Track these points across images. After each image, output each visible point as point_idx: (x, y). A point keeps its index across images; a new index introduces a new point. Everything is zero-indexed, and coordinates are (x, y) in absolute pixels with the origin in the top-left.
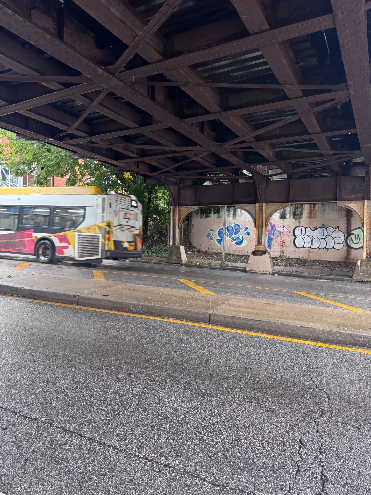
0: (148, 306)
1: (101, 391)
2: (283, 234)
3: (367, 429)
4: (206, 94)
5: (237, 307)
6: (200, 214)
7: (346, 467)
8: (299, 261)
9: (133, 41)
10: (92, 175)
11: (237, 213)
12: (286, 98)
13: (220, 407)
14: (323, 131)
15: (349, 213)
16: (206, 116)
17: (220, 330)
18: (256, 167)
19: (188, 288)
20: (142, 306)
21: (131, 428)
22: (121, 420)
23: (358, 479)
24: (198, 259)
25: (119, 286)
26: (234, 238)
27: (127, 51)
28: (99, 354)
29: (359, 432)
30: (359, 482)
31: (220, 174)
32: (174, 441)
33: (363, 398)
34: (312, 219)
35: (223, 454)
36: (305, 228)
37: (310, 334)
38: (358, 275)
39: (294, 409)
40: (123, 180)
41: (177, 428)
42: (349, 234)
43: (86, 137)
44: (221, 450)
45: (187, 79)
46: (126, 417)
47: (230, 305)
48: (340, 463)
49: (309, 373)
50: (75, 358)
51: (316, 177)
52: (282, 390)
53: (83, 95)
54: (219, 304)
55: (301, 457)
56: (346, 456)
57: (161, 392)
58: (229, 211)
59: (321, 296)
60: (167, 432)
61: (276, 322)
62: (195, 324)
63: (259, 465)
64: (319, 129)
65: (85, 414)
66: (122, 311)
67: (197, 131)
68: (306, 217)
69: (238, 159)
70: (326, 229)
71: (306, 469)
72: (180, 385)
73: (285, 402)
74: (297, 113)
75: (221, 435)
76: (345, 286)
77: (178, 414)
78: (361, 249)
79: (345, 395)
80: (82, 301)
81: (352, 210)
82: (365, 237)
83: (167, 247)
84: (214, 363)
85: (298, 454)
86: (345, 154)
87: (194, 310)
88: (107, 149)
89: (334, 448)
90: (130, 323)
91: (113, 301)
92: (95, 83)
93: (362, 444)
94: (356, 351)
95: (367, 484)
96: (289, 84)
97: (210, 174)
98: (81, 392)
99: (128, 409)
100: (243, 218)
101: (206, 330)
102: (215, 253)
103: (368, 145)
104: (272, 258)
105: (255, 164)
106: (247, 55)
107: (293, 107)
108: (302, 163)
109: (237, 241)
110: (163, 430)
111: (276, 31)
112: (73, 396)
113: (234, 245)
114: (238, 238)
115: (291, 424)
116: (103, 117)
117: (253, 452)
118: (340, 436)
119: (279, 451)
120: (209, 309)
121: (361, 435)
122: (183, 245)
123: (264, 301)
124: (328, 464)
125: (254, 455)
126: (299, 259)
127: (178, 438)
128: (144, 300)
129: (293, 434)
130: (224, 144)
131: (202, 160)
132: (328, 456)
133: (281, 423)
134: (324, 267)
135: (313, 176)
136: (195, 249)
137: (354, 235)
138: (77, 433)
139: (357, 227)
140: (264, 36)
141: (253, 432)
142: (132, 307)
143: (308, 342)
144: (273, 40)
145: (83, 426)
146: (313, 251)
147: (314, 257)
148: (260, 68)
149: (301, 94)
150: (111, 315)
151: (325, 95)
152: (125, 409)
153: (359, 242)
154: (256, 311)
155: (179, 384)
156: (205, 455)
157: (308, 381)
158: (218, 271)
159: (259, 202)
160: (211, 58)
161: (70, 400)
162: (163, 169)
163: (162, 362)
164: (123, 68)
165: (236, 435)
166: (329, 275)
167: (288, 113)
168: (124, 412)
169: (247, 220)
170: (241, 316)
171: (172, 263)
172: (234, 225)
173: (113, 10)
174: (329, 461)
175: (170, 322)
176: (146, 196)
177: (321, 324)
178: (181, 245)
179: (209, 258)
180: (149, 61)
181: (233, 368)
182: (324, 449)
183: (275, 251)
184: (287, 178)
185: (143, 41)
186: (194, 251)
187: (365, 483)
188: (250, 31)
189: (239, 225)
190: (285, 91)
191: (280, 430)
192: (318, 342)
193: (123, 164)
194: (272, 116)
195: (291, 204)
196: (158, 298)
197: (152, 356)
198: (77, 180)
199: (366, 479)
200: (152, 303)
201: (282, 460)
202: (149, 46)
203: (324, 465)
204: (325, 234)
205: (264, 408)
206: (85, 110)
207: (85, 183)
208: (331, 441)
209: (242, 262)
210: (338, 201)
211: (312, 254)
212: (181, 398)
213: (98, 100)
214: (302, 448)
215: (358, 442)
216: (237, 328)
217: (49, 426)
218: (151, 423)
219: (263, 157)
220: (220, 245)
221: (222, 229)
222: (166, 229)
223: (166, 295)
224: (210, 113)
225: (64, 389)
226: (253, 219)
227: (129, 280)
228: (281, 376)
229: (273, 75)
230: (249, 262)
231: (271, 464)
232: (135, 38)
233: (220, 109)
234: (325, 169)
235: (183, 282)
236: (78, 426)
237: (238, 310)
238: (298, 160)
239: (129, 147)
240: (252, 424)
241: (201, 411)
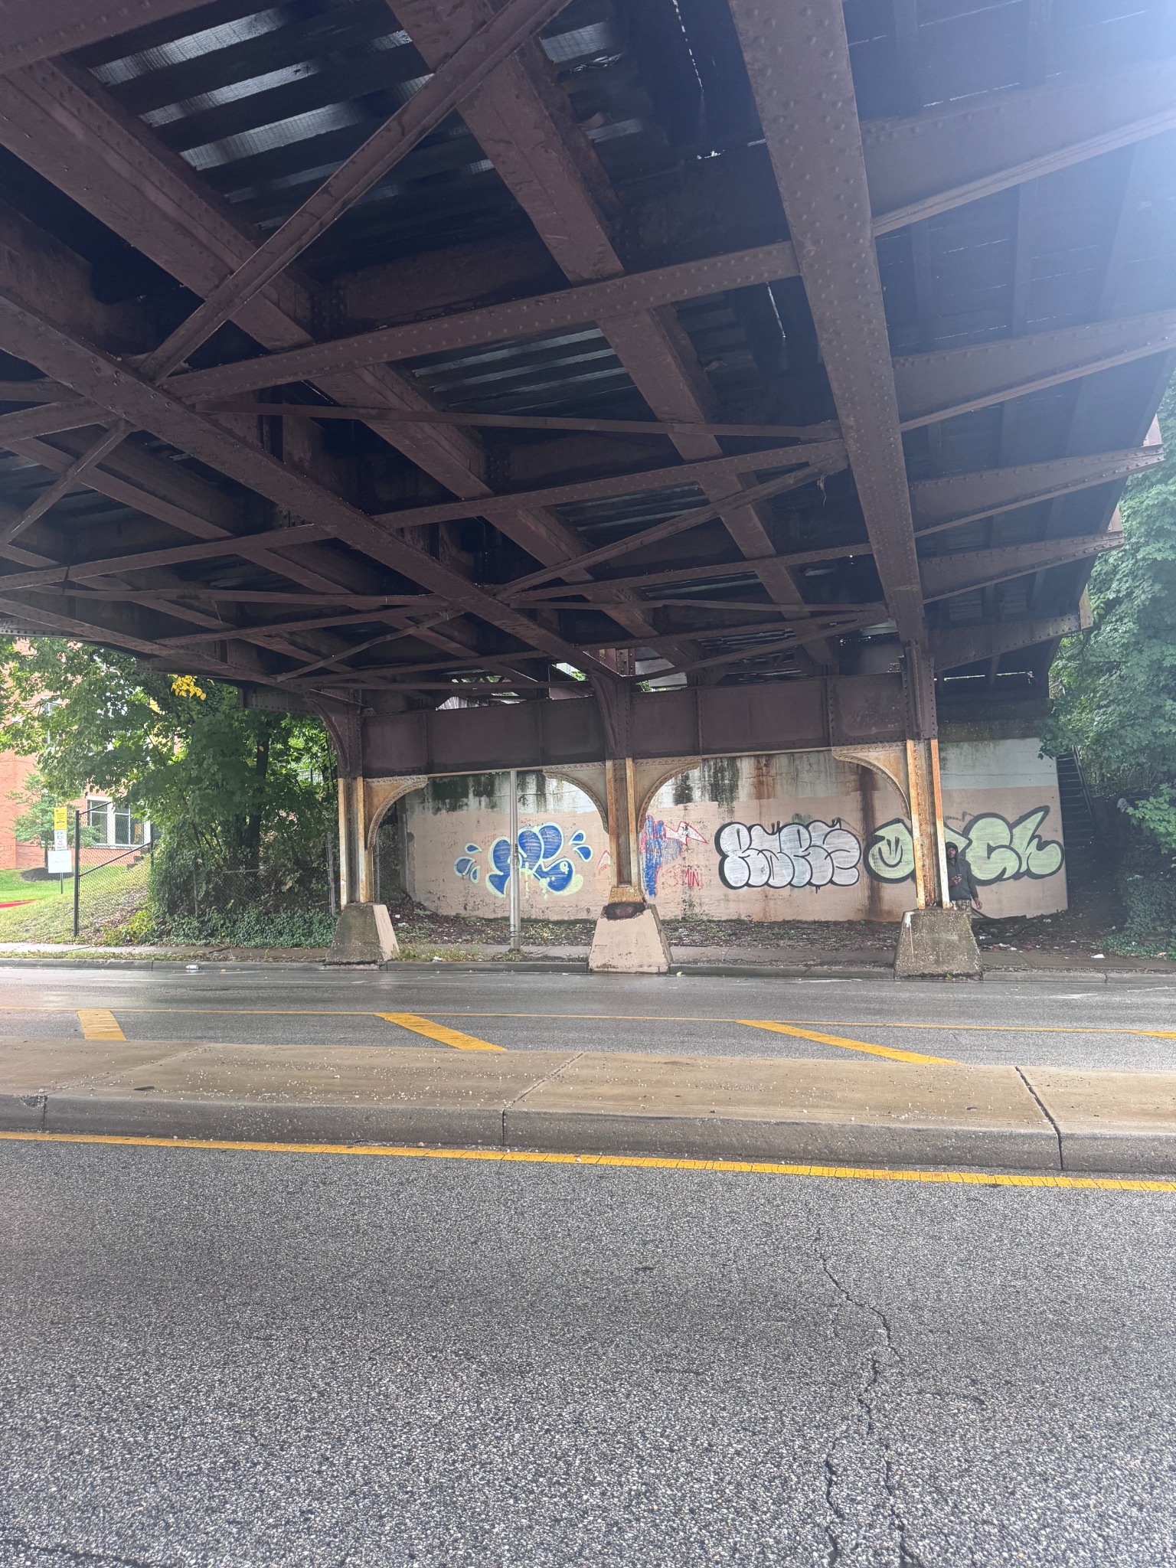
0: (295, 1109)
1: (177, 1408)
2: (687, 850)
3: (1005, 1400)
4: (444, 443)
5: (584, 1082)
6: (434, 800)
7: (966, 1518)
8: (738, 929)
9: (217, 287)
10: (60, 689)
11: (547, 792)
12: (674, 459)
13: (576, 1402)
14: (780, 552)
15: (866, 779)
16: (447, 506)
17: (539, 1163)
18: (599, 654)
19: (415, 1039)
20: (276, 1112)
21: (302, 1513)
22: (263, 1491)
23: (1002, 1546)
24: (435, 943)
25: (185, 1054)
26: (545, 870)
27: (198, 313)
28: (149, 1285)
29: (984, 1413)
30: (1005, 1555)
31: (492, 674)
32: (448, 1530)
33: (979, 1314)
34: (765, 801)
35: (609, 1543)
36: (749, 829)
37: (806, 1144)
38: (909, 957)
39: (794, 1372)
40: (169, 700)
41: (453, 1487)
42: (870, 839)
43: (50, 567)
44: (599, 1531)
45: (384, 397)
46: (280, 1479)
47: (562, 1080)
48: (948, 1509)
49: (821, 1262)
50: (67, 1309)
51: (767, 679)
52: (752, 1320)
53: (45, 440)
54: (529, 1080)
55: (836, 1512)
56: (959, 1487)
57: (380, 1380)
58: (522, 785)
59: (816, 1028)
60: (422, 1504)
61: (706, 1116)
62: (458, 1154)
63: (721, 1556)
64: (771, 545)
65: (135, 1491)
66: (207, 1138)
67: (417, 550)
68: (749, 796)
69: (544, 632)
70: (807, 827)
71: (857, 1545)
72: (441, 1352)
73: (766, 1356)
74: (706, 503)
75: (594, 1485)
76: (877, 994)
77: (449, 1443)
78: (909, 880)
79: (930, 1311)
80: (59, 1115)
81: (875, 770)
82: (918, 847)
83: (328, 911)
84: (538, 1267)
85: (828, 1505)
86: (842, 612)
87: (450, 1108)
88: (117, 605)
89: (923, 1468)
90: (239, 1173)
91: (169, 1105)
92: (88, 403)
93: (997, 1445)
94: (939, 1179)
95: (1029, 1557)
96: (680, 422)
97: (459, 677)
98: (109, 1420)
99: (282, 1450)
100: (566, 805)
101: (495, 1169)
102: (486, 920)
103: (902, 588)
104: (663, 922)
105: (594, 646)
106: (559, 338)
107: (693, 483)
108: (725, 642)
109: (553, 879)
110: (408, 1502)
111: (641, 278)
112: (83, 1438)
113: (544, 891)
114: (557, 867)
115: (793, 1419)
116: (110, 505)
117: (697, 1522)
118: (935, 1432)
119: (773, 1504)
120: (499, 1098)
121: (990, 1419)
122: (383, 901)
123: (660, 1056)
124: (916, 1517)
125: (700, 1529)
126: (739, 922)
127: (461, 1517)
128: (278, 1093)
129: (804, 1448)
130: (501, 587)
131: (434, 634)
132: (910, 1496)
133: (766, 1418)
134: (812, 942)
135: (758, 677)
136: (421, 913)
137: (885, 842)
138: (117, 1559)
139: (892, 818)
140: (609, 291)
141: (687, 1461)
142: (240, 1121)
143: (803, 1170)
144: (635, 303)
145: (134, 1531)
146: (777, 895)
147: (781, 912)
148: (598, 375)
149: (717, 449)
150: (168, 1154)
151: (781, 451)
152: (271, 1454)
153: (900, 861)
154: (641, 1089)
155: (435, 1349)
156: (555, 1555)
157: (823, 1285)
158: (503, 975)
159: (613, 757)
160: (459, 344)
161: (72, 1454)
162: (307, 664)
163: (370, 1287)
164: (185, 362)
165: (640, 1477)
166: (829, 963)
167: (682, 501)
168: (268, 1464)
169: (580, 811)
170: (602, 1109)
171: (349, 963)
172: (540, 827)
173: (153, 195)
174: (917, 1509)
175: (376, 1156)
176: (251, 750)
177: (835, 1111)
178: (376, 902)
179: (469, 937)
180: (267, 345)
181: (598, 1276)
182: (897, 1477)
183: (669, 900)
184: (689, 685)
185: (251, 288)
186: (420, 918)
187: (1021, 1555)
188: (568, 276)
189: (556, 829)
190: (673, 441)
191: (766, 1442)
192: (831, 1166)
193: (172, 652)
194: (636, 508)
195: (704, 760)
196: (324, 1080)
197: (334, 1270)
198: (6, 706)
199: (1022, 1542)
200: (310, 1101)
201: (785, 1531)
202: (268, 302)
203: (905, 1522)
204: (806, 844)
205: (707, 1383)
206: (51, 483)
207: (36, 715)
208: (912, 1451)
209: (573, 941)
210: (834, 745)
211: (775, 904)
212: (448, 1390)
213: (95, 455)
214: (836, 1484)
215: (987, 1440)
216: (593, 1150)
217: (12, 1550)
218: (366, 1484)
219: (617, 625)
220: (502, 892)
221: (505, 841)
222: (324, 854)
223: (351, 1068)
224: (456, 499)
225: (44, 1419)
226: (598, 807)
227: (211, 1033)
228: (744, 1280)
229: (637, 395)
230: (596, 940)
231: (755, 1547)
232: (225, 276)
233: (485, 488)
234: (791, 657)
235: (396, 1021)
236: (118, 1534)
237: (589, 1091)
238: (715, 632)
239: (197, 598)
240: (680, 1438)
241: (518, 1420)
